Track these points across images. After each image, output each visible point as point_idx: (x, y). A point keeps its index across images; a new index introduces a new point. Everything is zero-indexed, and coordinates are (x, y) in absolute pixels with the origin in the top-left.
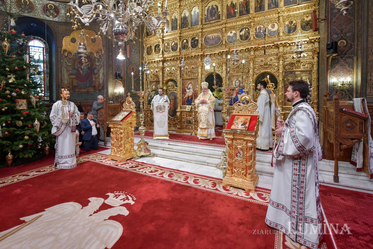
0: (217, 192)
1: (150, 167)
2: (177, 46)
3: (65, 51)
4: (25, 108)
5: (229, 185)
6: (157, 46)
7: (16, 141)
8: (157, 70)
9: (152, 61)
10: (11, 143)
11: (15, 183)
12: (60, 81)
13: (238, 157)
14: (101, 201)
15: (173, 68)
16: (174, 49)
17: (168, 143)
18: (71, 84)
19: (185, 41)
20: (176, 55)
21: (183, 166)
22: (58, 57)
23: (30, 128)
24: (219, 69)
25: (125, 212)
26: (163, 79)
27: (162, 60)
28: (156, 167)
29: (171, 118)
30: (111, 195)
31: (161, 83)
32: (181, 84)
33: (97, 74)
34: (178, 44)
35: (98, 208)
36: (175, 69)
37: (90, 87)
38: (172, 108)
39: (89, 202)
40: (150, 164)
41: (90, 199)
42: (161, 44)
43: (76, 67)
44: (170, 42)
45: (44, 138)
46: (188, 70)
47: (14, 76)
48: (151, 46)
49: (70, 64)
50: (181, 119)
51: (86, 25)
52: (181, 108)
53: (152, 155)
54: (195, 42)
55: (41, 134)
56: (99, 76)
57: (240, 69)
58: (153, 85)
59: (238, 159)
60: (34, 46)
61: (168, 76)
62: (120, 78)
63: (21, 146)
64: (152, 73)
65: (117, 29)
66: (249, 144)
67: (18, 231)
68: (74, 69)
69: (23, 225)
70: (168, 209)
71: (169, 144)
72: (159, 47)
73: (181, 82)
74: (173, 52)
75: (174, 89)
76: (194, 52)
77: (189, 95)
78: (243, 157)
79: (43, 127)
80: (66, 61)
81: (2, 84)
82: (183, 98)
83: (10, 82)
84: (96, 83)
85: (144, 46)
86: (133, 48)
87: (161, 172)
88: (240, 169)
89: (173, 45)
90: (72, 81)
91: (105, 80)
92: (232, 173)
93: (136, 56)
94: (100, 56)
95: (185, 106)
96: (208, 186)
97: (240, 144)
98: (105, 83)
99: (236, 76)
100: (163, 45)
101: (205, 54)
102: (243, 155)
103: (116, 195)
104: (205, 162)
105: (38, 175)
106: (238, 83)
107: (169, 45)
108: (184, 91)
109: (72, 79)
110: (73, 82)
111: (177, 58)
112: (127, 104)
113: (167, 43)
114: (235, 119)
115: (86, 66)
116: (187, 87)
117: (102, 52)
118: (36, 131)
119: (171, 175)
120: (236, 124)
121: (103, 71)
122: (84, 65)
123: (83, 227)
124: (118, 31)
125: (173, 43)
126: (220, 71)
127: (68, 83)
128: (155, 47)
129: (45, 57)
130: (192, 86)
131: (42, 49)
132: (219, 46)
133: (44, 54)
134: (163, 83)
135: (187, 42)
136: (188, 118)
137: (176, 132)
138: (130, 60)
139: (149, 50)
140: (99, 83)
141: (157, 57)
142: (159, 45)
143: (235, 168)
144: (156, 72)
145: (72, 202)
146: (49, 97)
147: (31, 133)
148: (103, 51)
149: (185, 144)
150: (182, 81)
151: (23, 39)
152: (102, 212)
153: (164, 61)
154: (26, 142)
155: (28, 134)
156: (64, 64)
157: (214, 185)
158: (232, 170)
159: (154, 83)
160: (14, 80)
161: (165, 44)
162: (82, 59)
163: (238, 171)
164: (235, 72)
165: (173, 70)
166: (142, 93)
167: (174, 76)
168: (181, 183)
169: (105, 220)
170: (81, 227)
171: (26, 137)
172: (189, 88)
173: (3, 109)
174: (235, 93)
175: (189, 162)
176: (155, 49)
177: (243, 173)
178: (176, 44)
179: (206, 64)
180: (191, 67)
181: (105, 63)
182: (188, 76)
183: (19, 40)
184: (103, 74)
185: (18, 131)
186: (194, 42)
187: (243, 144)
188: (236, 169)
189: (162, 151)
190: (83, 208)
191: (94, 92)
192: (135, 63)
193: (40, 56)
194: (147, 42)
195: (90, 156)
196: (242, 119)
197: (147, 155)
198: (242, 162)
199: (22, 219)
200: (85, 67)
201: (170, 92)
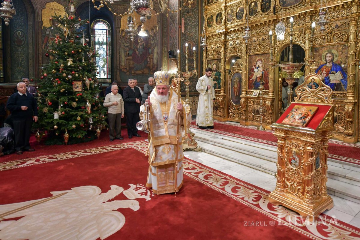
0: (257, 209)
1: (189, 163)
2: (243, 11)
3: (123, 31)
4: (80, 90)
5: (276, 202)
6: (219, 15)
7: (71, 121)
8: (219, 45)
9: (212, 34)
10: (67, 123)
11: (63, 160)
12: (118, 62)
13: (293, 165)
14: (121, 190)
15: (238, 41)
16: (239, 17)
17: (222, 137)
18: (127, 65)
19: (253, 4)
20: (241, 24)
21: (229, 168)
22: (117, 38)
23: (82, 110)
24: (300, 38)
25: (136, 207)
26: (225, 56)
27: (223, 32)
28: (196, 164)
29: (235, 106)
30: (133, 186)
31: (222, 61)
32: (247, 62)
33: (152, 53)
34: (245, 9)
35: (113, 197)
36: (232, 43)
37: (145, 68)
38: (236, 93)
39: (110, 189)
40: (192, 159)
41: (112, 187)
42: (223, 12)
43: (132, 48)
44: (234, 8)
45: (95, 120)
46: (257, 42)
47: (72, 60)
48: (212, 16)
49: (127, 45)
50: (247, 108)
51: (111, 2)
52: (247, 94)
53: (198, 149)
54: (267, 4)
55: (92, 116)
56: (153, 55)
57: (334, 36)
58: (214, 64)
59: (293, 168)
60: (99, 29)
61: (231, 52)
62: (173, 57)
63: (74, 126)
64: (212, 49)
65: (137, 3)
66: (308, 148)
67: (44, 203)
68: (130, 49)
69: (50, 198)
70: (181, 214)
71: (222, 139)
72: (221, 16)
73: (247, 58)
74: (237, 20)
75: (239, 69)
76: (264, 18)
77: (258, 76)
78: (299, 165)
79: (95, 109)
80: (124, 41)
81: (61, 68)
82: (249, 79)
83: (69, 65)
84: (150, 63)
85: (203, 17)
86: (190, 21)
87: (198, 171)
88: (295, 182)
89: (238, 11)
90: (129, 62)
91: (159, 61)
92: (285, 187)
93: (194, 30)
94: (154, 33)
95: (251, 91)
96: (249, 198)
97: (296, 146)
98: (159, 63)
99: (327, 46)
100: (226, 13)
101: (280, 18)
102: (300, 164)
103: (137, 188)
104: (260, 167)
105: (82, 156)
106: (331, 57)
107: (233, 12)
108: (251, 71)
109: (129, 60)
110: (130, 64)
111: (241, 28)
112: (172, 86)
113: (231, 9)
114: (293, 110)
115: (141, 45)
116: (255, 66)
117: (156, 29)
118: (87, 113)
119: (208, 177)
120: (292, 116)
121: (157, 51)
122: (140, 44)
123: (92, 212)
124: (138, 5)
125: (238, 9)
126: (301, 41)
127: (126, 65)
128: (217, 17)
129: (108, 38)
130: (261, 64)
131: (105, 31)
132: (300, 5)
133: (108, 36)
134: (225, 61)
135: (256, 5)
136: (255, 106)
137: (239, 124)
138: (186, 35)
139: (209, 22)
140: (154, 63)
141: (219, 29)
142: (222, 13)
143: (288, 180)
144: (218, 47)
145: (96, 186)
146: (111, 79)
147: (83, 115)
148: (158, 28)
149: (242, 140)
150: (249, 58)
151: (79, 24)
152: (115, 201)
153: (226, 33)
154: (78, 123)
155: (80, 115)
156: (122, 44)
157: (258, 198)
158: (284, 182)
159: (215, 62)
160: (72, 63)
161: (228, 12)
162: (131, 39)
163: (292, 185)
164: (326, 41)
165: (238, 43)
166: (187, 74)
167: (239, 51)
168: (215, 188)
169: (114, 210)
170: (90, 212)
171: (78, 118)
172: (257, 66)
173: (61, 91)
174: (324, 72)
175: (240, 164)
176: (217, 19)
177: (299, 190)
178: (242, 10)
179: (278, 32)
180: (261, 39)
181: (159, 41)
182: (256, 51)
183: (76, 24)
184: (157, 53)
185: (73, 112)
186: (265, 4)
187: (299, 147)
188: (290, 183)
189: (212, 145)
190: (102, 194)
191: (148, 74)
192: (192, 39)
193: (104, 38)
194: (207, 12)
195: (135, 143)
196: (303, 110)
197: (193, 149)
198: (298, 173)
199: (51, 193)
200: (141, 47)
201: (234, 73)
